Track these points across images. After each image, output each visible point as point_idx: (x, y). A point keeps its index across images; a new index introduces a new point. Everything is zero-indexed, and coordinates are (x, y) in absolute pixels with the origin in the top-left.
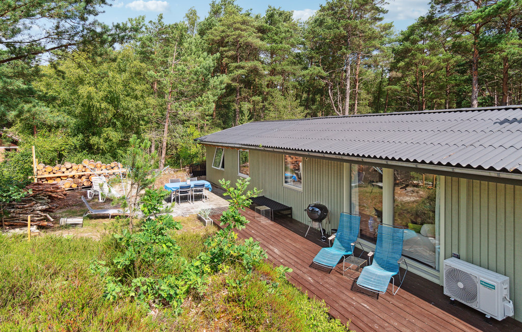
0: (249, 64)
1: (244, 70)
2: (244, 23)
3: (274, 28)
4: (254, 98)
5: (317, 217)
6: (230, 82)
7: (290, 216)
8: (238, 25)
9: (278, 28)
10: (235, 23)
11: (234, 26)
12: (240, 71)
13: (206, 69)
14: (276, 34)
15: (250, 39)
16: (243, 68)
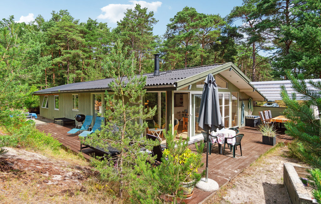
0: (73, 52)
1: (70, 55)
2: (71, 27)
3: (91, 32)
4: (77, 72)
5: (80, 120)
6: (61, 61)
7: (74, 124)
8: (67, 28)
9: (94, 32)
10: (65, 26)
11: (65, 28)
12: (68, 55)
13: (35, 51)
14: (92, 35)
15: (74, 37)
16: (70, 53)
